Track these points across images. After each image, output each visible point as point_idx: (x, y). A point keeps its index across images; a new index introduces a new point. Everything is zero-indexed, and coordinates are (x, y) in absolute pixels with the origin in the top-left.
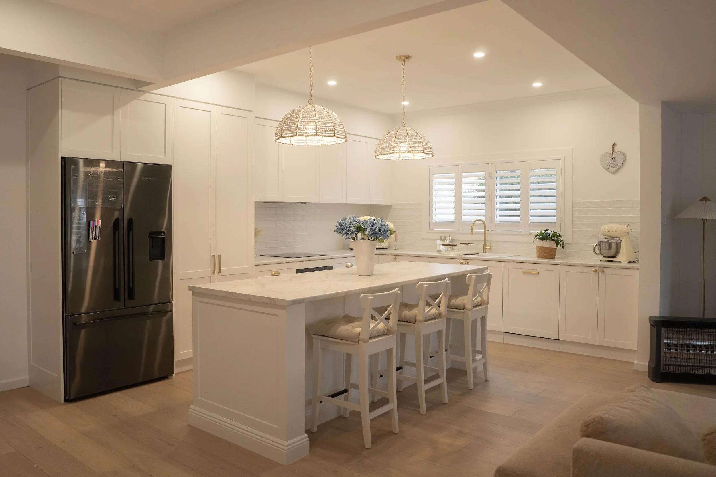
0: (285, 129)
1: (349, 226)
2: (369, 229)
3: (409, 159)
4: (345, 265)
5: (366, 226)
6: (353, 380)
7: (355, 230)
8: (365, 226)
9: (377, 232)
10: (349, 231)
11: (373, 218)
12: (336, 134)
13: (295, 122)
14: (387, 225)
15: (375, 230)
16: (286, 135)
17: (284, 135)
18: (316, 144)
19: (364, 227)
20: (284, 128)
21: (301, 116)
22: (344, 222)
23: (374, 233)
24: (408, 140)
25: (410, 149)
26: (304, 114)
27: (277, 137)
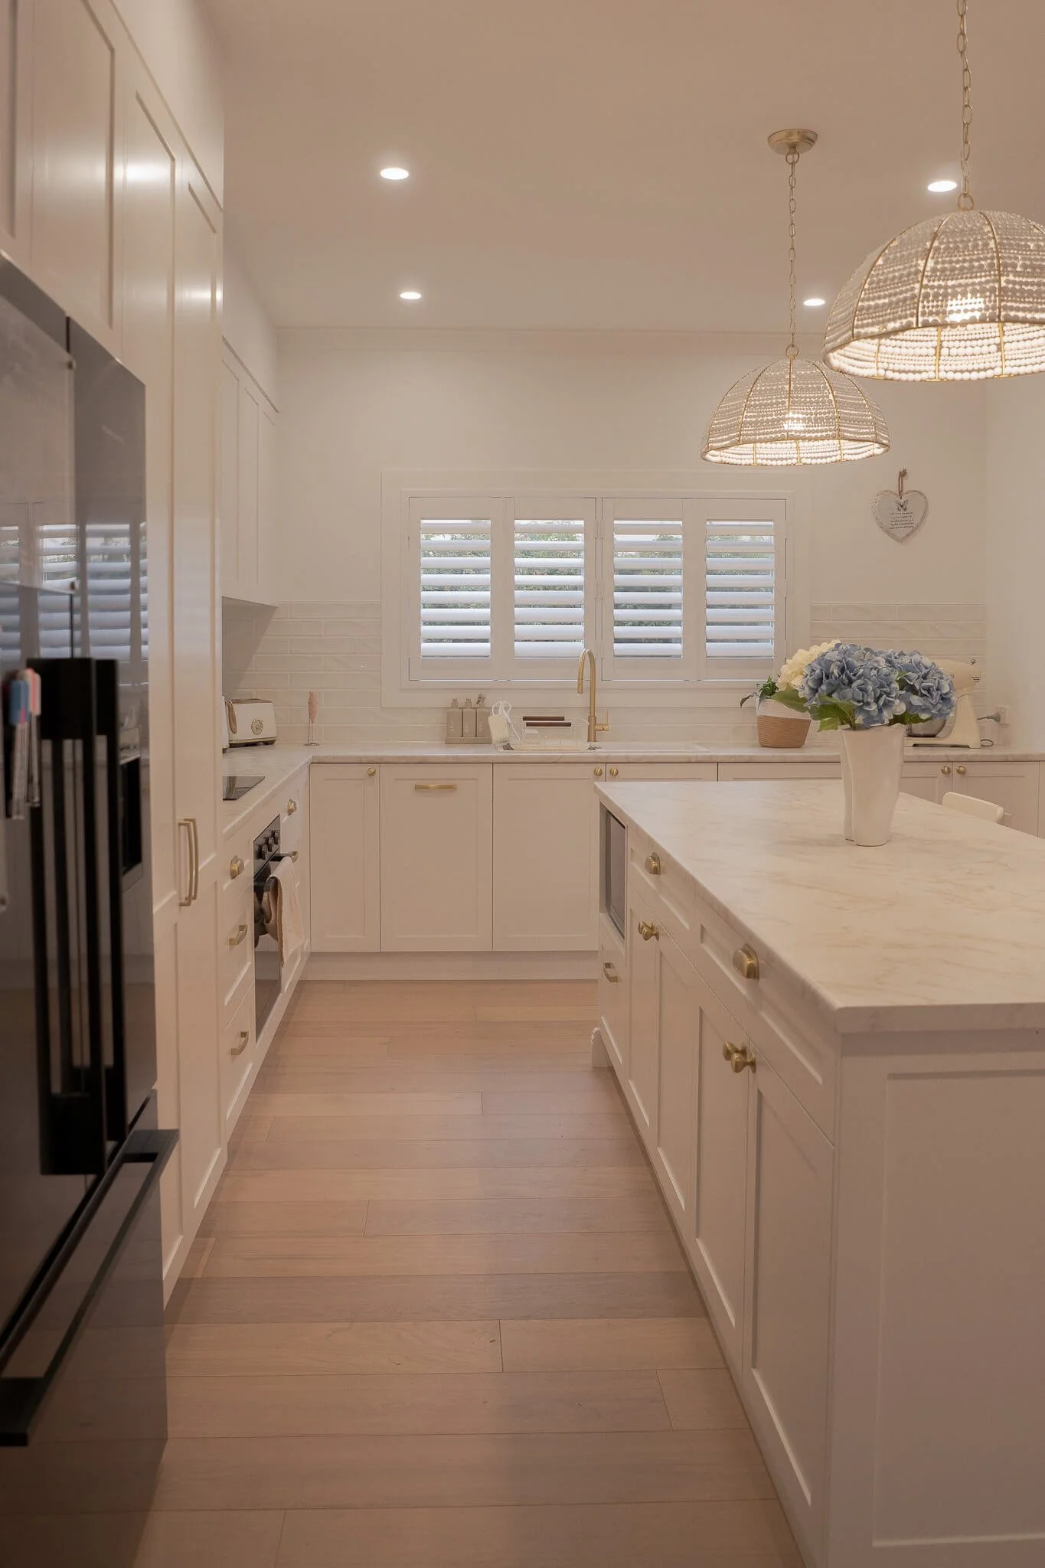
3: (744, 462)
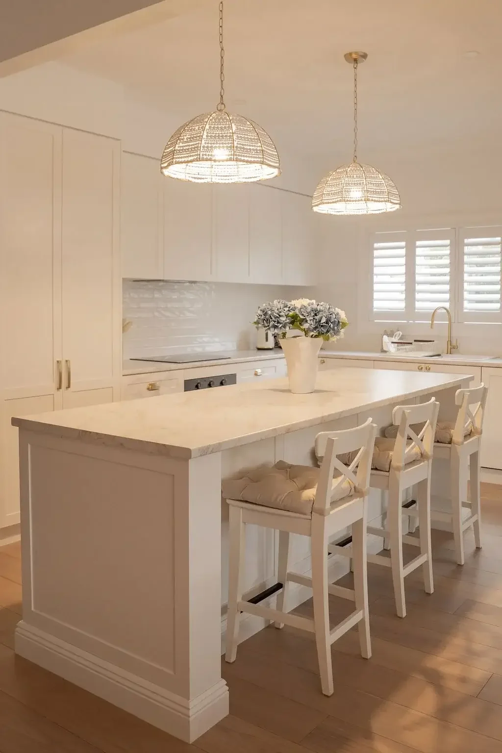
0: (179, 149)
1: (279, 315)
2: (311, 320)
4: (254, 373)
5: (305, 314)
6: (291, 569)
7: (288, 321)
8: (303, 315)
9: (324, 324)
10: (278, 322)
11: (314, 301)
12: (266, 159)
13: (196, 137)
14: (338, 314)
15: (320, 321)
16: (180, 160)
17: (177, 160)
18: (227, 182)
19: (302, 317)
20: (177, 148)
21: (207, 127)
22: (270, 308)
23: (318, 325)
24: (365, 181)
25: (370, 196)
26: (212, 125)
27: (165, 165)
